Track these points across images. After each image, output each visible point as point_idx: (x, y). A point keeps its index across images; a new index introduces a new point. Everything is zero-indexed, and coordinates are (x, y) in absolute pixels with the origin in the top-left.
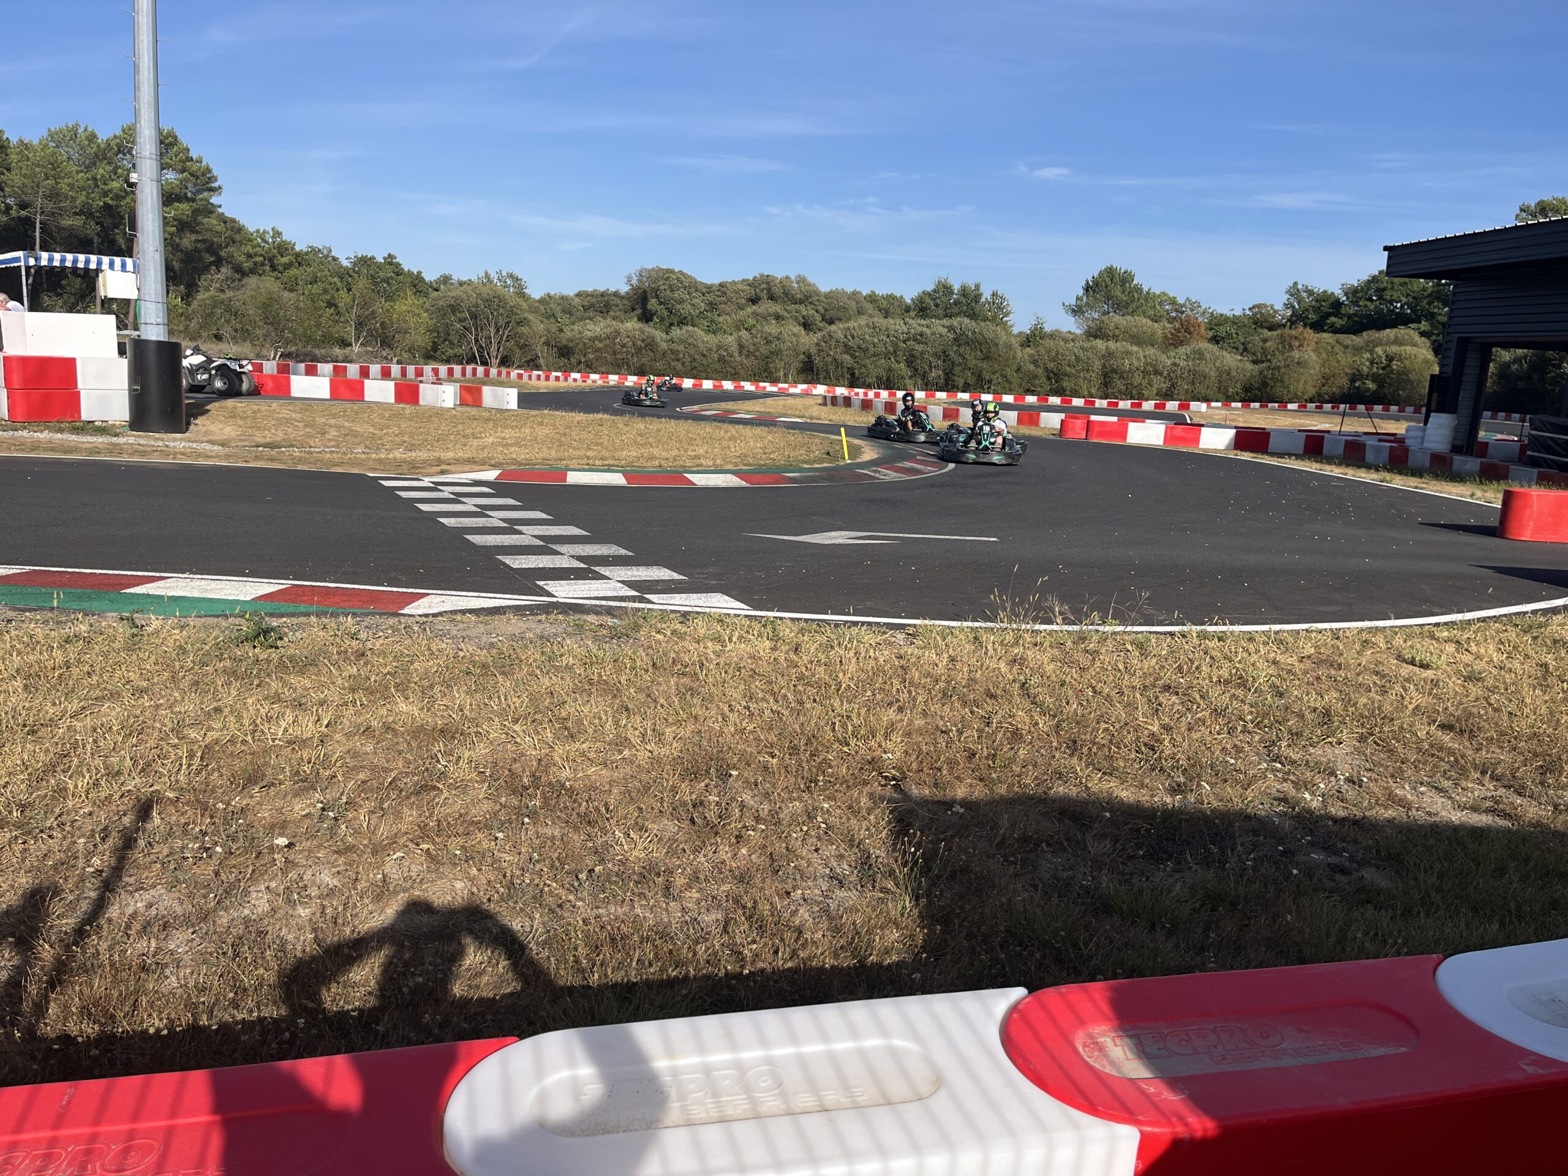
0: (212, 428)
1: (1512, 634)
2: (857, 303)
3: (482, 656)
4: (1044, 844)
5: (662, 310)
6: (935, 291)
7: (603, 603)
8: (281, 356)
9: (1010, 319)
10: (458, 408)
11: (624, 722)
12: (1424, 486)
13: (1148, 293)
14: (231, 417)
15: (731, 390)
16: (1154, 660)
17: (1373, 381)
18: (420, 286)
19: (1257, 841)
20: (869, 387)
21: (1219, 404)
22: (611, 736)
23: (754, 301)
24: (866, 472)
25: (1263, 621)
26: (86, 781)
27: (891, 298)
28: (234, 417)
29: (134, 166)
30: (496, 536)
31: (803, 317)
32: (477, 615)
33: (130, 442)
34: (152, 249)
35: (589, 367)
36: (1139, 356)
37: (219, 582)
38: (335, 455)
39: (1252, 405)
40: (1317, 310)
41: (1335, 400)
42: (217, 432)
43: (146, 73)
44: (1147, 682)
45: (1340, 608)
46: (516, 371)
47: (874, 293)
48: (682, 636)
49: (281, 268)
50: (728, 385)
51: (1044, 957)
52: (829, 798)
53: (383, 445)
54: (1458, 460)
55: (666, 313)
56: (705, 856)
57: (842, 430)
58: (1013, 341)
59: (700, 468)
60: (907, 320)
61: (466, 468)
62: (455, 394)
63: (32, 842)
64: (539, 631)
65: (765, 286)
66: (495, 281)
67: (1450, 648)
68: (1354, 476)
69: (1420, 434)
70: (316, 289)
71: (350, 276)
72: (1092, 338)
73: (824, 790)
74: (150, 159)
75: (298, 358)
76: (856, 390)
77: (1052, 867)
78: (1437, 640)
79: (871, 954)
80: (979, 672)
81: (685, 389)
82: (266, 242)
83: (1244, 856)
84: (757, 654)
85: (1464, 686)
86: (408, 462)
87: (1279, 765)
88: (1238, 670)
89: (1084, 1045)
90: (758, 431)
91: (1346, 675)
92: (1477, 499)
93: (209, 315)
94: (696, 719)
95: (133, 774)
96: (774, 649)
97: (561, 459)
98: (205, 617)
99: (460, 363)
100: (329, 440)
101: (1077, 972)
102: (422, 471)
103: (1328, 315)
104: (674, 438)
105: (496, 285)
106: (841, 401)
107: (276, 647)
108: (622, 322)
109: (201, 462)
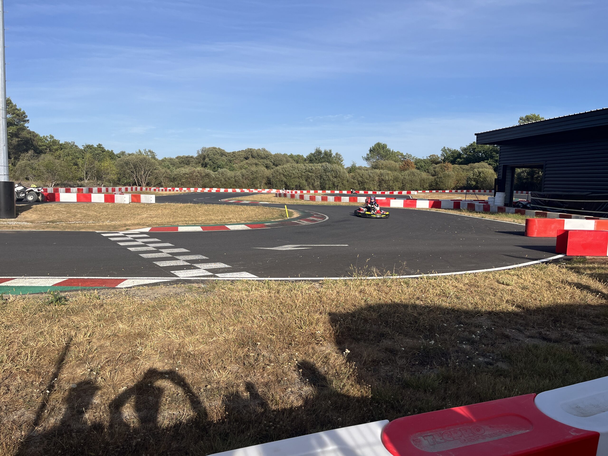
0: (27, 215)
1: (536, 271)
2: (286, 158)
3: (152, 303)
4: (381, 362)
5: (210, 162)
6: (315, 153)
7: (199, 278)
8: (54, 185)
9: (344, 163)
10: (131, 204)
11: (212, 326)
13: (392, 152)
14: (35, 211)
15: (239, 192)
16: (412, 288)
17: (474, 181)
18: (112, 156)
19: (458, 355)
20: (292, 189)
21: (421, 191)
22: (208, 332)
23: (246, 158)
24: (296, 222)
25: (449, 271)
27: (298, 156)
28: (36, 211)
30: (152, 254)
31: (266, 164)
32: (148, 286)
34: (2, 145)
35: (183, 185)
36: (389, 175)
37: (37, 279)
38: (81, 225)
39: (433, 191)
40: (453, 156)
41: (462, 188)
42: (29, 217)
44: (411, 297)
45: (475, 265)
46: (153, 188)
47: (292, 154)
48: (232, 290)
49: (54, 150)
50: (238, 190)
51: (387, 406)
52: (297, 350)
53: (101, 219)
54: (507, 208)
55: (212, 163)
56: (250, 378)
57: (286, 206)
58: (345, 171)
59: (231, 223)
60: (305, 164)
61: (137, 227)
62: (130, 198)
64: (174, 291)
65: (250, 153)
66: (143, 153)
67: (515, 277)
68: (472, 216)
69: (493, 200)
70: (70, 158)
71: (83, 153)
72: (374, 169)
73: (295, 347)
74: (2, 110)
75: (62, 185)
76: (288, 191)
77: (385, 371)
78: (510, 274)
79: (320, 412)
80: (348, 297)
81: (221, 192)
82: (48, 141)
83: (455, 361)
84: (263, 295)
85: (522, 291)
86: (112, 226)
87: (462, 325)
88: (443, 290)
89: (413, 440)
90: (252, 207)
91: (481, 290)
92: (516, 223)
93: (23, 170)
94: (241, 322)
95: (8, 362)
96: (269, 292)
97: (175, 222)
98: (33, 294)
99: (130, 186)
100: (78, 218)
101: (400, 411)
102: (119, 229)
103: (456, 158)
104: (219, 212)
105: (144, 155)
106: (283, 195)
107: (65, 305)
108: (195, 168)
109: (24, 230)
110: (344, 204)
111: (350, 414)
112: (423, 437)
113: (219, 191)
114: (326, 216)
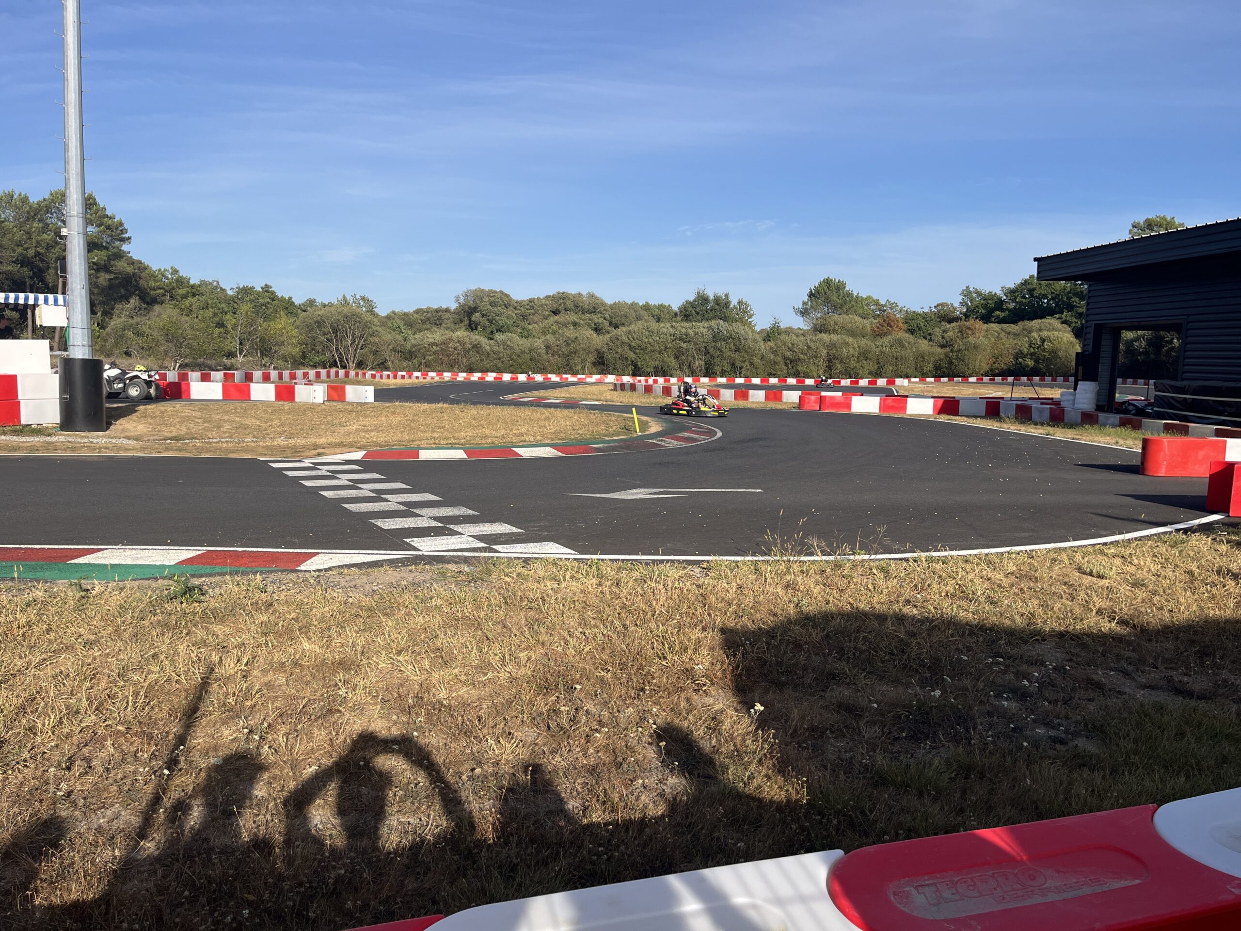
0: (128, 426)
1: (1163, 549)
2: (636, 311)
3: (367, 602)
4: (828, 732)
5: (484, 321)
6: (695, 301)
7: (460, 554)
8: (179, 366)
9: (754, 320)
10: (326, 403)
11: (486, 650)
12: (1079, 437)
13: (857, 297)
14: (143, 417)
15: (540, 382)
16: (895, 581)
17: (1031, 358)
18: (291, 309)
19: (992, 721)
20: (648, 375)
21: (917, 380)
22: (476, 661)
23: (555, 312)
24: (654, 441)
25: (974, 547)
26: (52, 720)
27: (661, 307)
28: (145, 417)
29: (64, 222)
30: (368, 504)
31: (595, 324)
32: (360, 569)
33: (61, 440)
34: (79, 287)
35: (428, 367)
36: (853, 346)
37: (147, 551)
38: (231, 445)
39: (942, 379)
40: (985, 306)
41: (1004, 374)
42: (132, 429)
43: (74, 151)
44: (892, 599)
45: (1030, 534)
46: (370, 372)
47: (648, 303)
48: (525, 578)
49: (178, 297)
50: (539, 378)
51: (839, 822)
52: (655, 703)
53: (268, 434)
54: (1102, 416)
55: (487, 324)
56: (561, 756)
57: (634, 409)
58: (757, 336)
59: (524, 443)
60: (674, 323)
61: (338, 450)
62: (324, 392)
63: (10, 772)
64: (410, 579)
65: (562, 300)
66: (351, 302)
67: (1118, 561)
68: (1026, 431)
69: (1071, 397)
70: (209, 312)
71: (235, 303)
72: (818, 333)
73: (652, 697)
74: (77, 217)
75: (195, 366)
76: (639, 378)
77: (836, 750)
78: (1106, 555)
79: (702, 828)
80: (762, 596)
81: (504, 382)
82: (168, 279)
83: (984, 733)
84: (586, 589)
85: (1132, 591)
86: (290, 447)
87: (1001, 660)
88: (960, 585)
89: (895, 894)
90: (566, 412)
91: (1042, 586)
92: (1120, 446)
93: (120, 337)
94: (543, 644)
95: (89, 712)
96: (600, 584)
97: (413, 441)
98: (139, 580)
99: (325, 368)
100: (224, 432)
101: (867, 835)
102: (303, 454)
103: (993, 310)
104: (501, 420)
105: (352, 306)
106: (627, 387)
107: (200, 602)
108: (453, 331)
109: (123, 454)
110: (754, 406)
111: (764, 835)
112: (916, 888)
113: (501, 378)
114: (716, 430)
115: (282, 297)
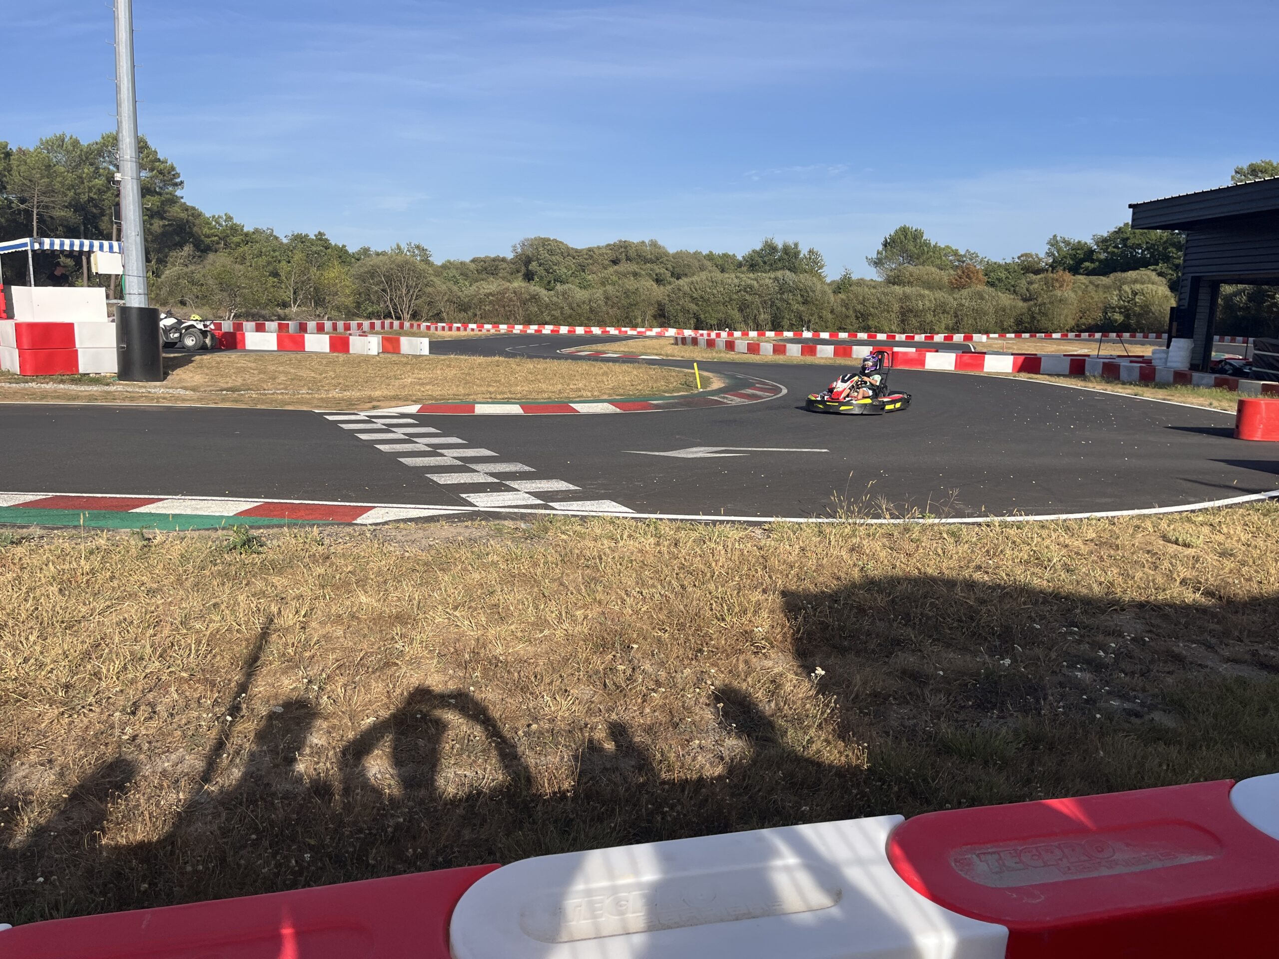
0: (184, 376)
1: (1255, 517)
2: (699, 261)
3: (424, 556)
4: (891, 698)
5: (541, 270)
6: (762, 250)
7: (516, 510)
8: (234, 316)
9: (825, 271)
10: (381, 355)
11: (542, 607)
12: (1170, 398)
13: (935, 246)
14: (199, 367)
15: (599, 335)
16: (966, 546)
17: (1121, 313)
18: (344, 257)
19: (1064, 692)
20: (710, 328)
21: (996, 335)
22: (532, 618)
23: (615, 262)
24: (716, 398)
25: (1052, 512)
26: (116, 666)
27: (725, 256)
28: (202, 367)
29: (117, 167)
30: (423, 459)
31: (656, 275)
32: (416, 523)
33: (119, 389)
34: (133, 234)
35: (484, 318)
36: (928, 298)
37: (206, 502)
38: (286, 397)
39: (1024, 335)
40: (1074, 257)
41: (1091, 329)
42: (188, 380)
43: (126, 93)
44: (962, 564)
45: (1113, 500)
46: (425, 324)
47: (711, 252)
48: (582, 536)
49: (232, 245)
50: (596, 331)
51: (900, 789)
52: (713, 665)
53: (323, 386)
54: (1196, 375)
55: (544, 273)
56: (617, 714)
57: (695, 364)
58: (826, 288)
59: (582, 399)
60: (739, 274)
61: (393, 404)
62: (379, 344)
63: (76, 716)
64: (467, 535)
65: (623, 250)
66: (405, 251)
67: (1206, 530)
68: (1113, 391)
69: (1164, 355)
70: (262, 261)
71: (289, 251)
72: (891, 285)
73: (710, 658)
74: (131, 161)
75: (249, 316)
76: (701, 332)
77: (899, 716)
78: (1194, 523)
79: (759, 791)
80: (825, 559)
81: (561, 335)
82: (220, 225)
83: (1055, 704)
84: (644, 548)
85: (1219, 561)
86: (345, 400)
87: (1076, 629)
88: (1035, 552)
89: (956, 861)
90: (625, 367)
91: (1123, 554)
92: (1215, 408)
93: (175, 285)
94: (600, 602)
95: (153, 659)
96: (658, 544)
97: (468, 395)
98: (199, 530)
99: (379, 319)
100: (279, 384)
101: (928, 802)
102: (358, 407)
103: (1082, 261)
104: (557, 375)
105: (406, 254)
106: (689, 341)
107: (258, 553)
108: (509, 281)
109: (180, 404)
110: (822, 362)
111: (822, 800)
112: (978, 856)
113: (558, 331)
114: (781, 386)
115: (336, 245)
